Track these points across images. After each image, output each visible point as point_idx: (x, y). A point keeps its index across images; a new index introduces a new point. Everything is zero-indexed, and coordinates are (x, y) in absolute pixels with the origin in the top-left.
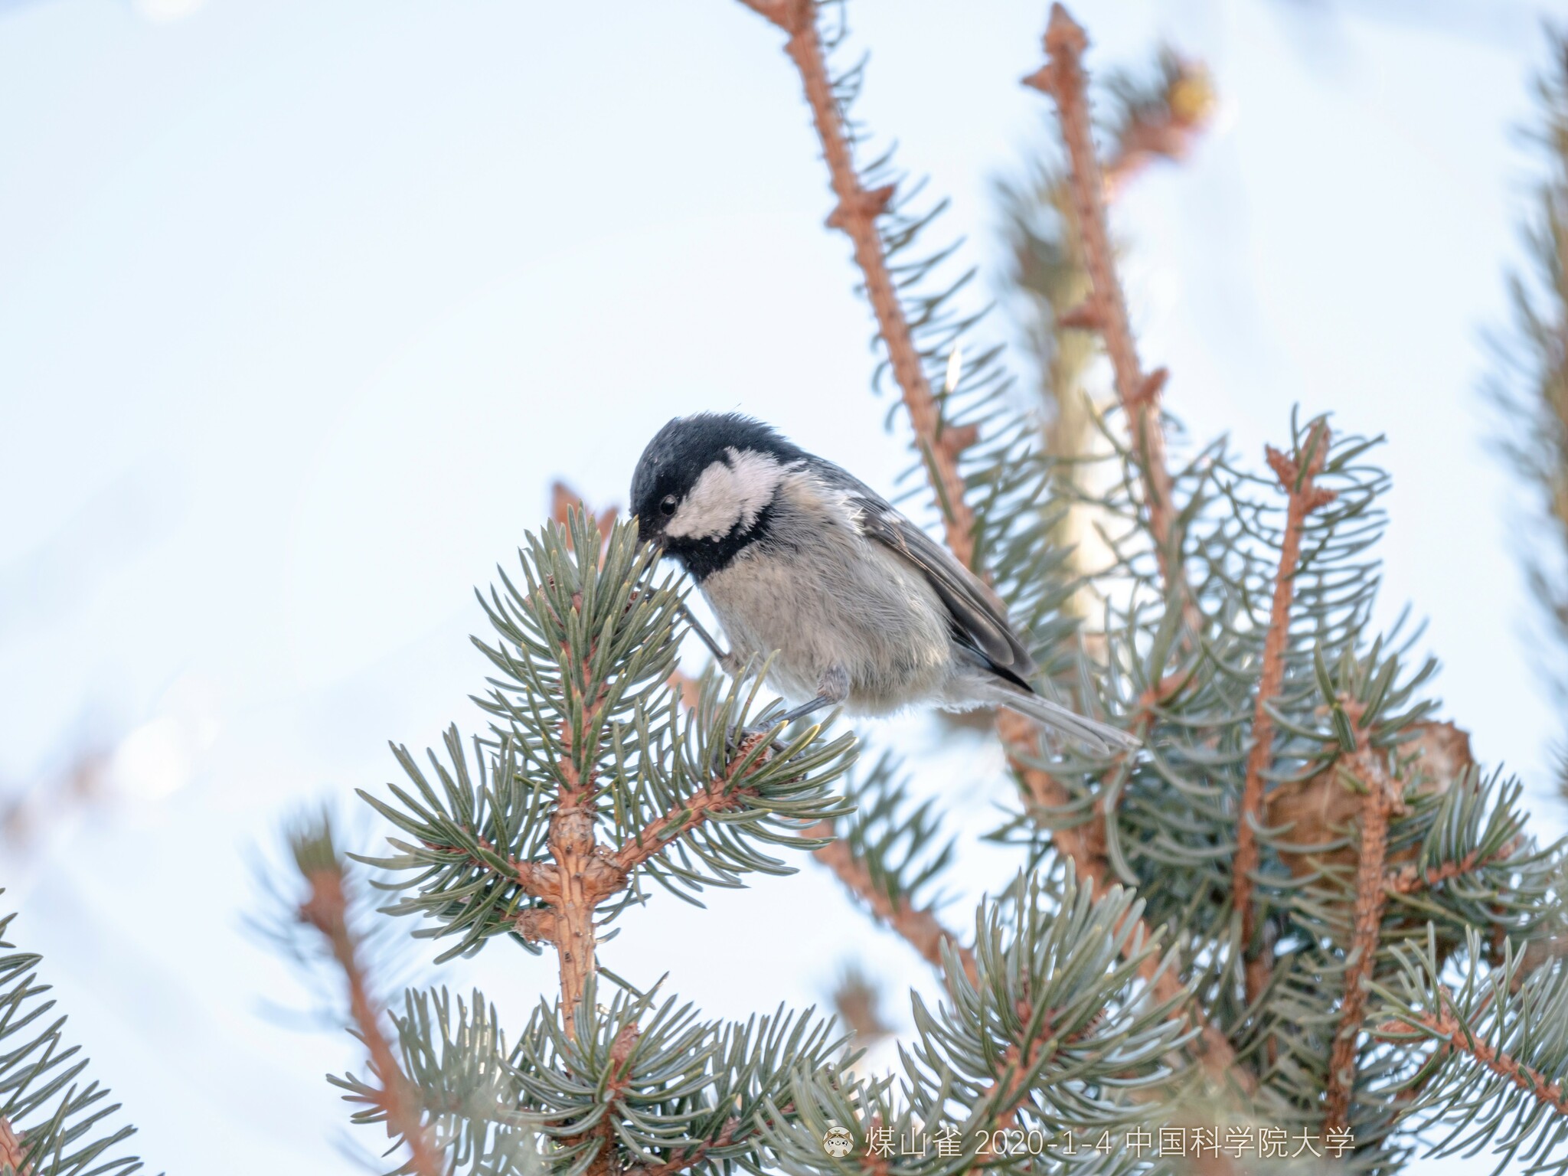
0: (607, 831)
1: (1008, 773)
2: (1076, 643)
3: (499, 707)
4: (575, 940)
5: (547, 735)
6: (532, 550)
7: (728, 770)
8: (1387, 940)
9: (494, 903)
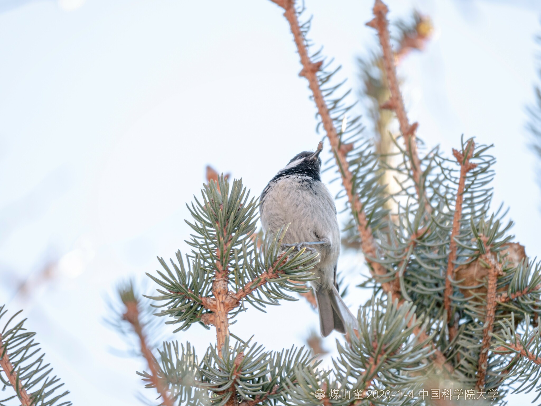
0: (233, 287)
1: (366, 264)
2: (388, 218)
3: (195, 244)
4: (222, 324)
5: (212, 253)
6: (206, 190)
7: (274, 265)
8: (497, 319)
9: (193, 312)
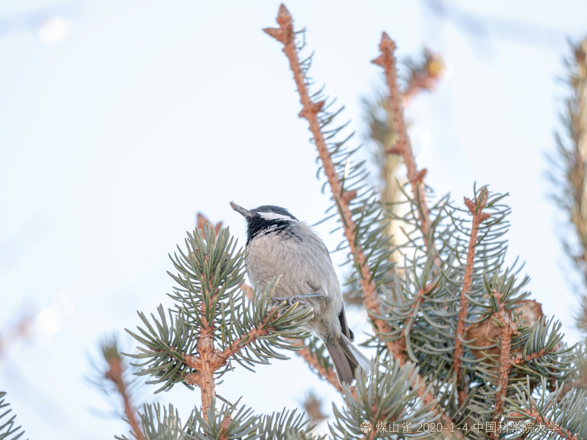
0: (219, 344)
1: (368, 321)
2: (394, 272)
3: (178, 297)
4: (207, 384)
5: (196, 308)
6: (190, 239)
7: (264, 320)
8: (511, 382)
9: (176, 371)
